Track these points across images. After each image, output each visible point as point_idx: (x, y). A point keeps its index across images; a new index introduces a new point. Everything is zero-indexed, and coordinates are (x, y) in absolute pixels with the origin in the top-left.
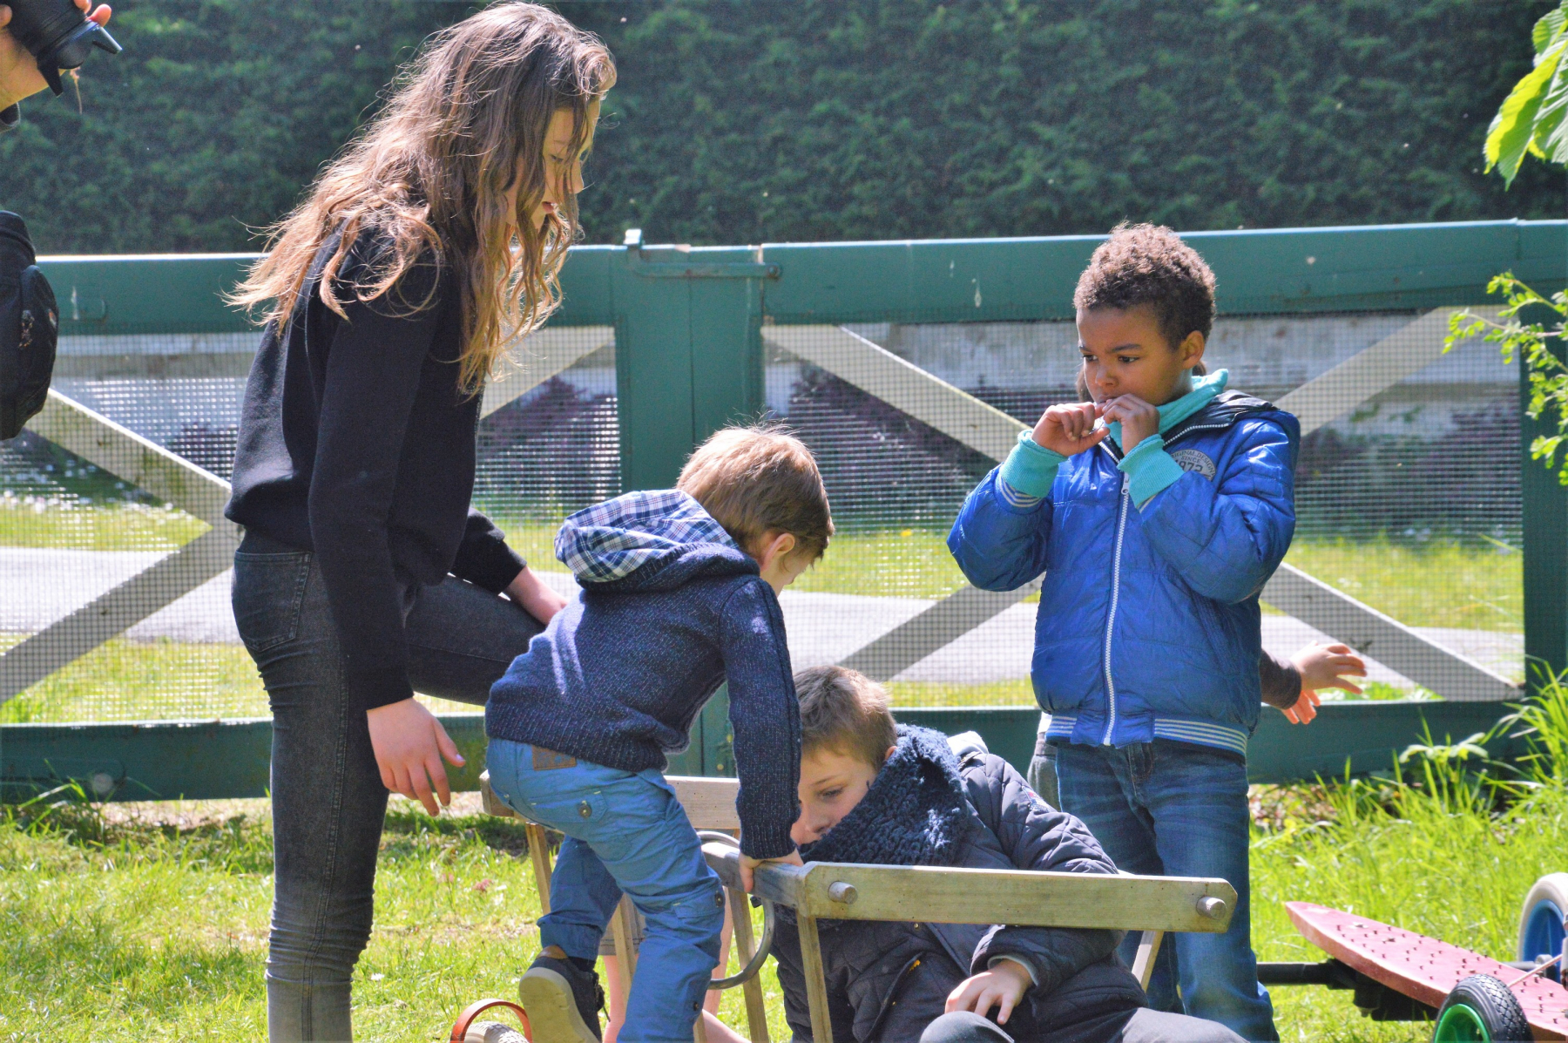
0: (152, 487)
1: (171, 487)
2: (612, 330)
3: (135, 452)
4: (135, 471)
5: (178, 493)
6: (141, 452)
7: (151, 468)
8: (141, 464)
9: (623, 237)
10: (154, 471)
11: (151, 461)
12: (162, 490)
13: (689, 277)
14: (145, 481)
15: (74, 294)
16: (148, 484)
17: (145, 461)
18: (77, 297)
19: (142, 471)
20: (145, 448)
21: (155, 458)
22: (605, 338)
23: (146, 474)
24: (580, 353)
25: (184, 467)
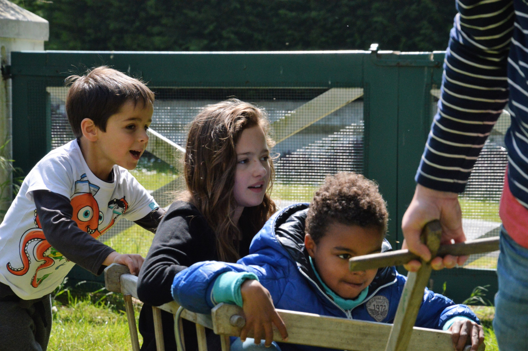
0: (159, 155)
1: (167, 155)
2: (362, 90)
3: (152, 139)
4: (152, 147)
5: (170, 158)
6: (155, 139)
7: (159, 146)
8: (155, 144)
9: (369, 47)
10: (160, 147)
11: (159, 143)
12: (163, 156)
13: (399, 66)
14: (156, 152)
15: (129, 68)
16: (157, 153)
17: (157, 143)
18: (131, 69)
19: (155, 148)
20: (157, 137)
21: (161, 142)
22: (359, 93)
23: (156, 149)
24: (347, 100)
25: (173, 146)
